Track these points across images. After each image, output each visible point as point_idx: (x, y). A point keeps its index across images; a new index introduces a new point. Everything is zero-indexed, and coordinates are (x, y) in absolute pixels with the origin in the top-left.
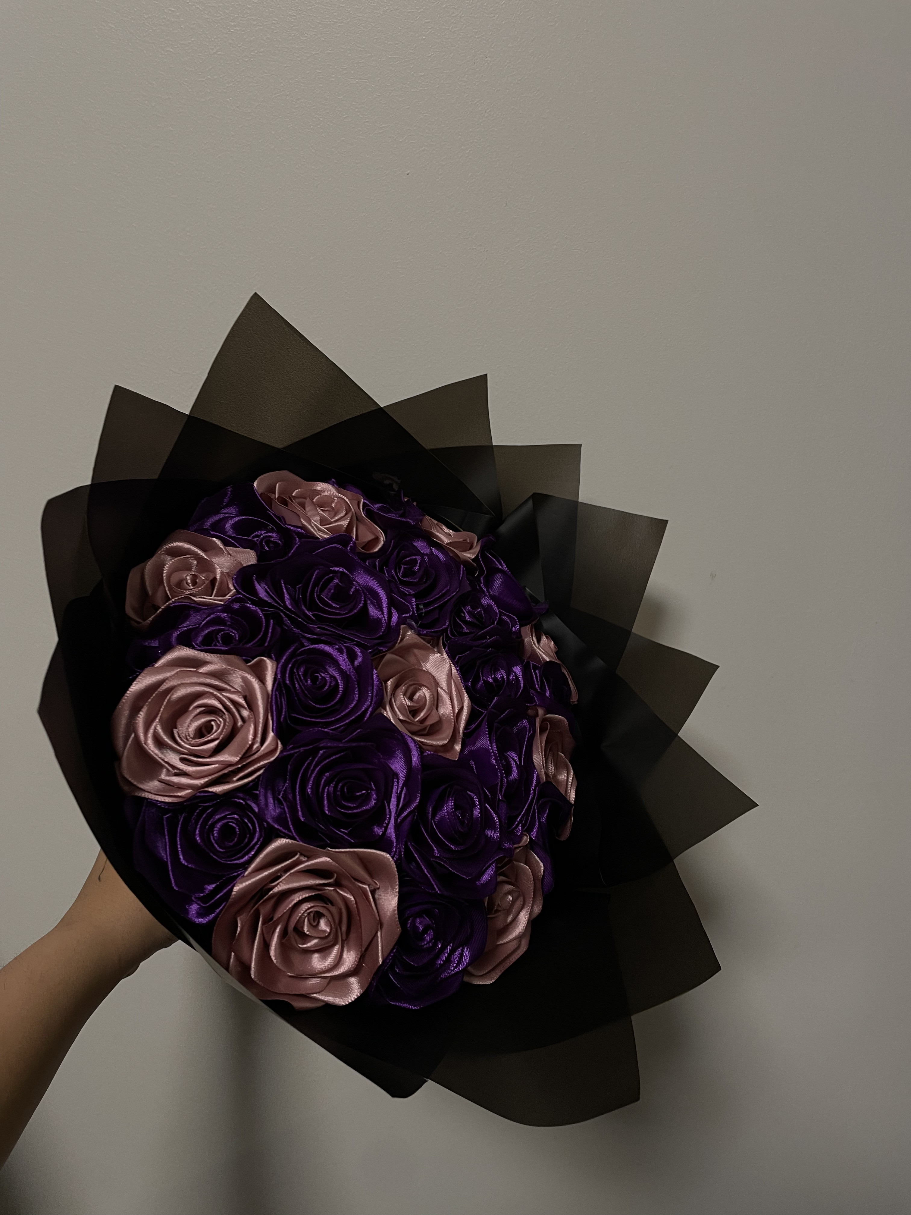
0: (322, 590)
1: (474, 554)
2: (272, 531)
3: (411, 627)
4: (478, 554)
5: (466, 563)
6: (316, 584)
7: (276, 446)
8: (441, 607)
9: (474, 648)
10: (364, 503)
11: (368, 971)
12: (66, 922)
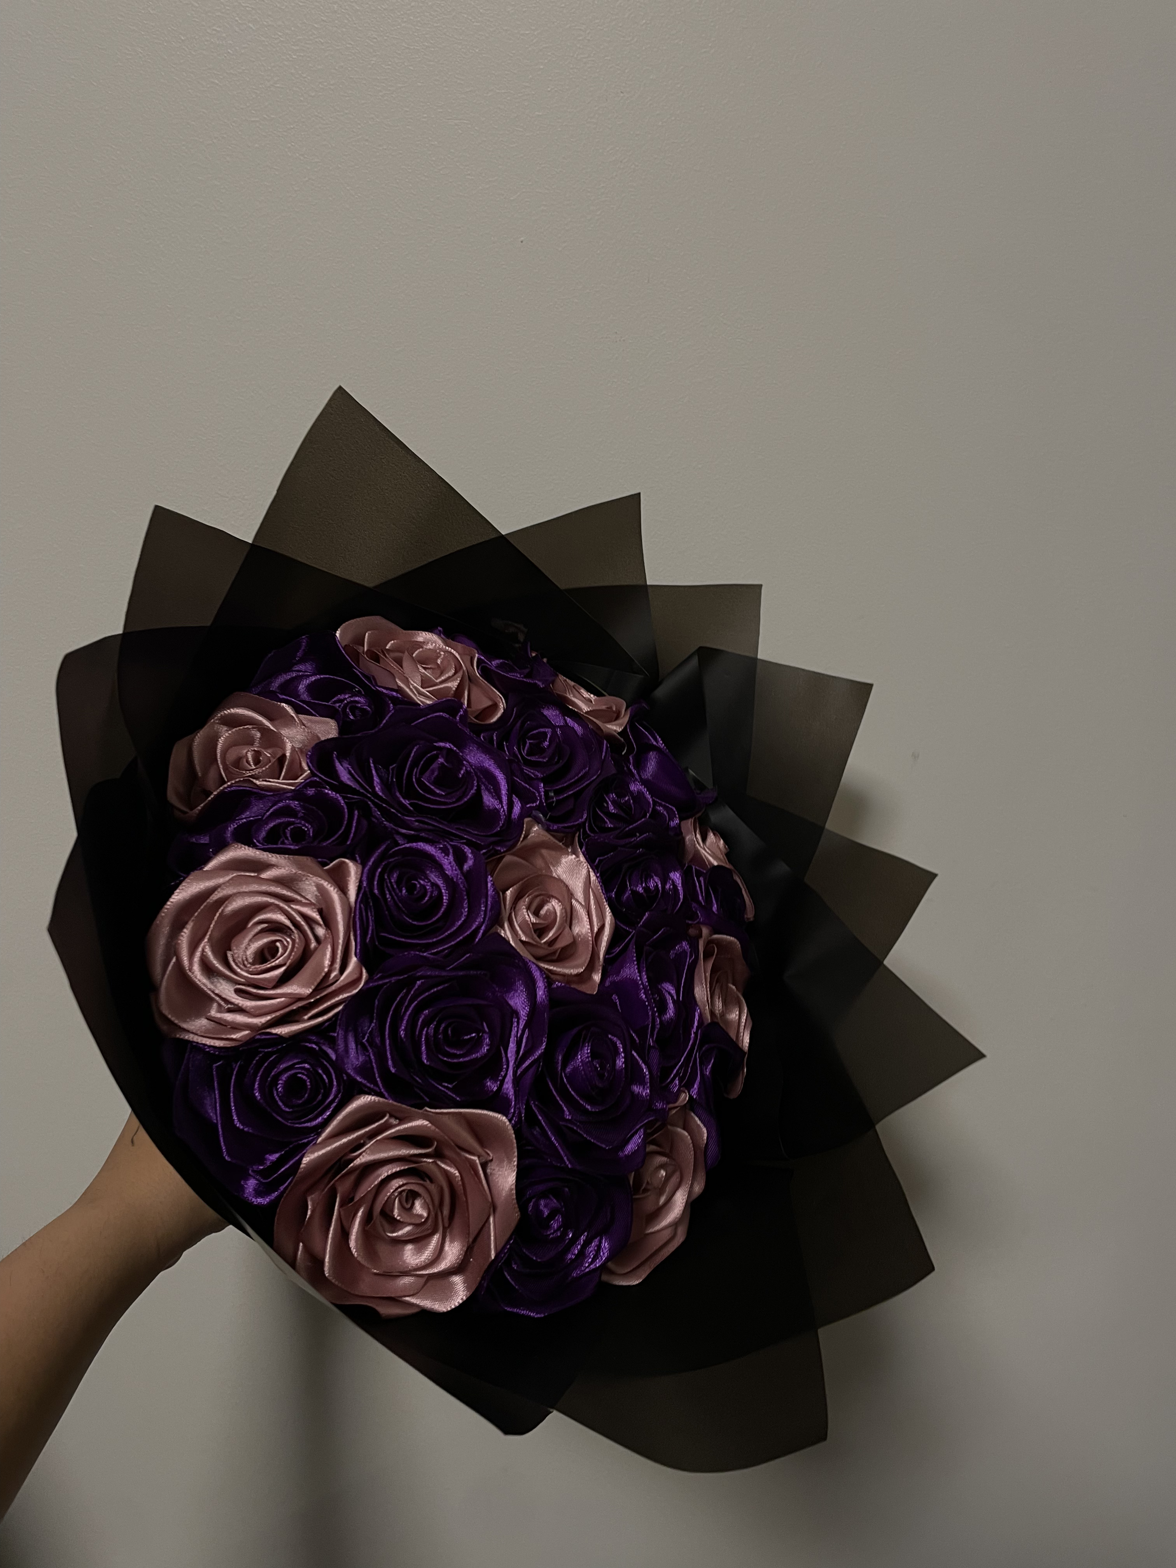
0: (422, 773)
1: (620, 725)
2: (358, 694)
3: (538, 821)
4: (626, 726)
5: (610, 737)
6: (415, 764)
7: (366, 584)
8: (577, 795)
9: (619, 848)
10: (479, 659)
11: (477, 1266)
12: (89, 1197)
